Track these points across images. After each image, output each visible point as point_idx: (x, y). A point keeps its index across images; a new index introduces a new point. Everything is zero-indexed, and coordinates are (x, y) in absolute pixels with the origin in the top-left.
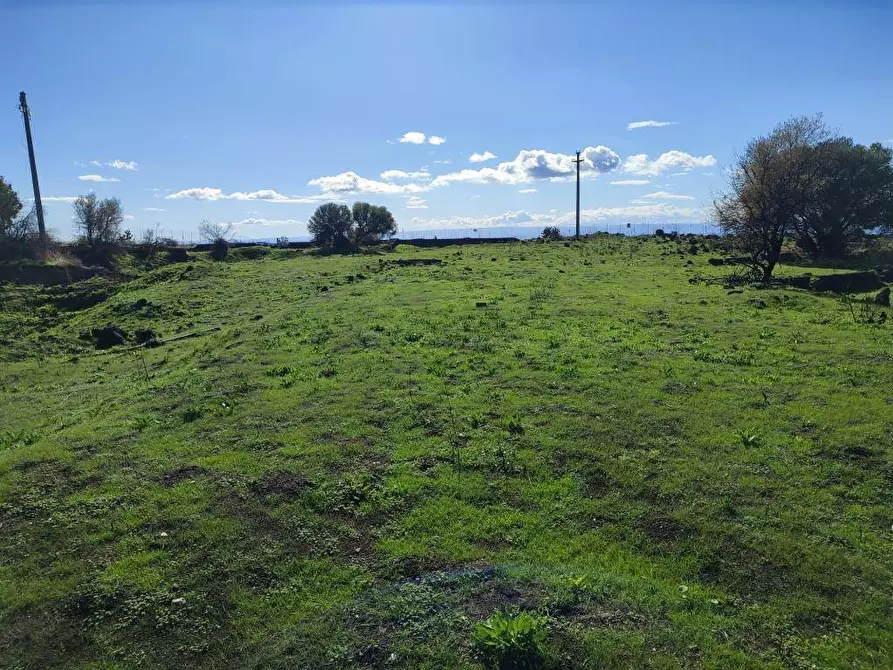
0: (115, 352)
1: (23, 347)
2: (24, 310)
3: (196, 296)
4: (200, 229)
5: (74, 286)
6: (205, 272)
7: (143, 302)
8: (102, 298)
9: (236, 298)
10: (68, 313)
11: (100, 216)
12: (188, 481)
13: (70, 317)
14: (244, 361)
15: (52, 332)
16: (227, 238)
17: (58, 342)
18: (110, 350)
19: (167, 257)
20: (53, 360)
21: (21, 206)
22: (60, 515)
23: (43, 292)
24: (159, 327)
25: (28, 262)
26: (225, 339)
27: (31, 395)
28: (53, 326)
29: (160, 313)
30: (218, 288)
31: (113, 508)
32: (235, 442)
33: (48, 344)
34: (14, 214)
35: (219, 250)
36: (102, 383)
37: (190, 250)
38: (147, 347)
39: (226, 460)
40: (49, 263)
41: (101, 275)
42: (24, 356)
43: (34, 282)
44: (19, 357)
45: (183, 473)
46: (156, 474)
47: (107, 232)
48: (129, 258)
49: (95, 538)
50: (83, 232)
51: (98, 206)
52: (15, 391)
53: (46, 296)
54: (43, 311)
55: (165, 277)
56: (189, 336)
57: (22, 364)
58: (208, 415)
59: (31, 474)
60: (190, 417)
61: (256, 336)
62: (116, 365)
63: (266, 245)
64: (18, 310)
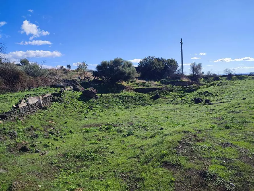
0: (199, 105)
1: (178, 101)
2: (177, 92)
3: (222, 91)
4: (224, 70)
5: (189, 86)
6: (225, 84)
7: (207, 92)
8: (195, 90)
9: (236, 92)
10: (187, 94)
11: (196, 68)
12: (230, 147)
13: (187, 95)
14: (243, 113)
15: (183, 98)
16: (233, 73)
17: (186, 101)
18: (198, 104)
19: (213, 79)
20: (184, 105)
21: (178, 67)
22: (195, 147)
23: (181, 88)
24: (211, 99)
25: (179, 80)
26: (235, 105)
27: (180, 114)
28: (183, 97)
29: (211, 95)
30: (229, 89)
31: (208, 149)
32: (244, 139)
33: (183, 101)
34: (176, 68)
35: (230, 77)
36: (197, 113)
37: (220, 77)
38: (208, 104)
39: (242, 144)
40: (183, 81)
41: (195, 84)
42: (178, 103)
43: (180, 85)
44: (177, 103)
45: (228, 144)
46: (220, 143)
47: (197, 73)
48: (203, 79)
49: (205, 156)
50: (192, 73)
51: (196, 66)
52: (177, 112)
53: (182, 89)
54: (181, 93)
55: (213, 85)
56: (220, 103)
57: (178, 105)
58: (233, 128)
59: (186, 134)
60: (227, 128)
61: (246, 105)
62: (200, 109)
63: (246, 75)
64: (176, 92)
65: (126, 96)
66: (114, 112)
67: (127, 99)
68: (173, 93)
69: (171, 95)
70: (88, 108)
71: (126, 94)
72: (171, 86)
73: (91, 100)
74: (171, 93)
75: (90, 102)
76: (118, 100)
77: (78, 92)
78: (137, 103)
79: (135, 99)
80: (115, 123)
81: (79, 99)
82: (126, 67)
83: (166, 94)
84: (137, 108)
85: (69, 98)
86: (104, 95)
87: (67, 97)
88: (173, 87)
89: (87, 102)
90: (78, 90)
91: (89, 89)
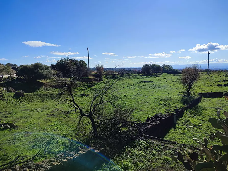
2: (83, 87)
5: (91, 83)
10: (88, 88)
11: (100, 68)
18: (83, 97)
23: (86, 84)
25: (86, 77)
34: (86, 68)
40: (89, 78)
43: (85, 82)
47: (101, 71)
51: (99, 66)
54: (85, 87)
65: (43, 94)
66: (35, 104)
67: (43, 96)
68: (80, 88)
69: (78, 89)
70: (20, 102)
71: (43, 93)
72: (79, 83)
73: (20, 98)
74: (79, 87)
75: (20, 99)
76: (37, 97)
77: (11, 93)
78: (49, 98)
79: (48, 96)
80: (36, 109)
81: (13, 98)
82: (44, 70)
83: (75, 89)
84: (49, 101)
85: (7, 97)
86: (28, 94)
87: (6, 97)
88: (80, 83)
89: (18, 99)
90: (11, 92)
91: (19, 91)
